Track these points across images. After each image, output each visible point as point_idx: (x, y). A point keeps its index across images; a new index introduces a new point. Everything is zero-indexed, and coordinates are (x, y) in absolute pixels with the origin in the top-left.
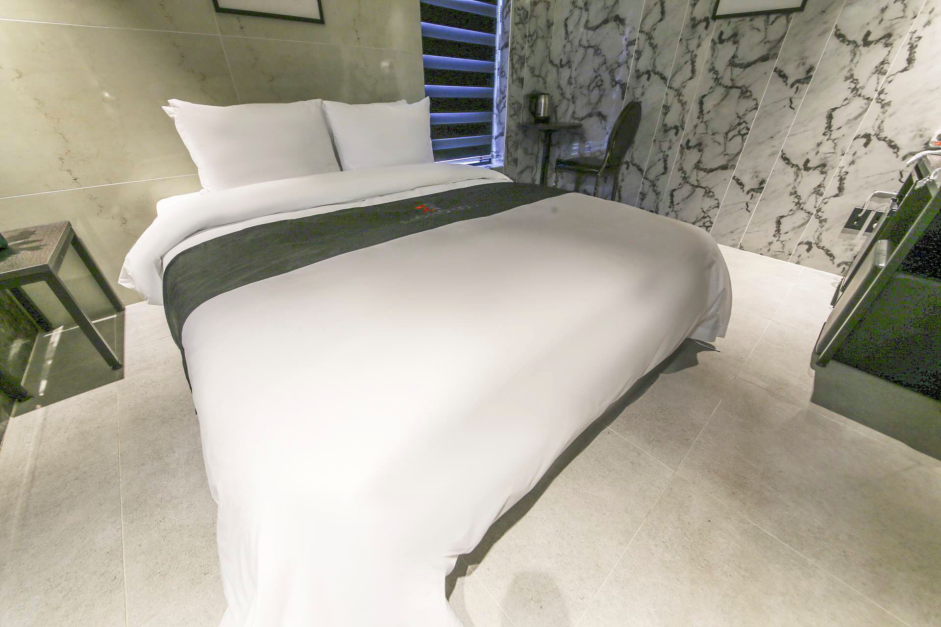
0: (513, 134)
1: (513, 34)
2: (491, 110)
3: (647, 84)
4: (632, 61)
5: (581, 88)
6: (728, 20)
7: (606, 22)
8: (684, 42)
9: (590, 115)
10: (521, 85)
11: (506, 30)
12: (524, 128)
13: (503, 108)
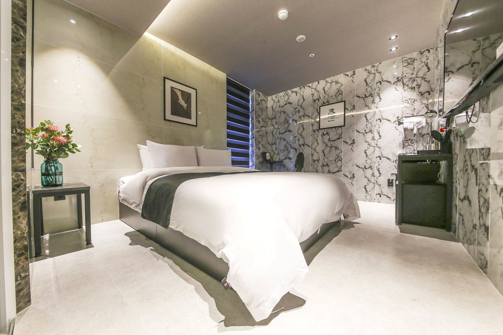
0: (258, 165)
1: (255, 134)
2: (249, 157)
3: (303, 148)
4: (297, 142)
5: (280, 150)
6: (324, 130)
7: (286, 132)
8: (313, 136)
9: (285, 159)
10: (259, 149)
11: (253, 133)
12: (261, 163)
13: (253, 156)
